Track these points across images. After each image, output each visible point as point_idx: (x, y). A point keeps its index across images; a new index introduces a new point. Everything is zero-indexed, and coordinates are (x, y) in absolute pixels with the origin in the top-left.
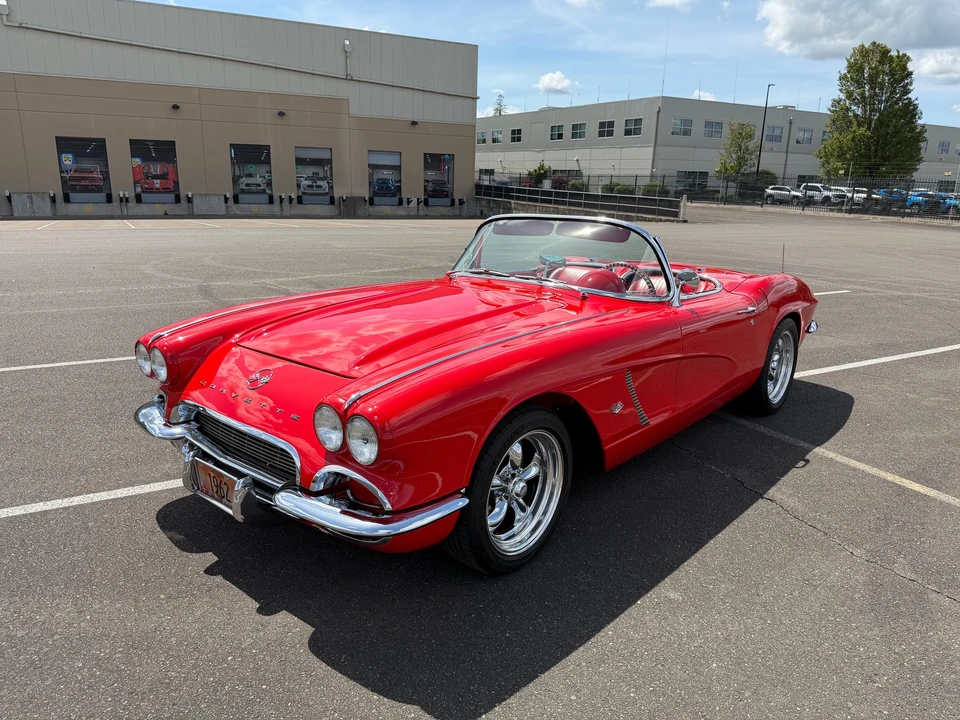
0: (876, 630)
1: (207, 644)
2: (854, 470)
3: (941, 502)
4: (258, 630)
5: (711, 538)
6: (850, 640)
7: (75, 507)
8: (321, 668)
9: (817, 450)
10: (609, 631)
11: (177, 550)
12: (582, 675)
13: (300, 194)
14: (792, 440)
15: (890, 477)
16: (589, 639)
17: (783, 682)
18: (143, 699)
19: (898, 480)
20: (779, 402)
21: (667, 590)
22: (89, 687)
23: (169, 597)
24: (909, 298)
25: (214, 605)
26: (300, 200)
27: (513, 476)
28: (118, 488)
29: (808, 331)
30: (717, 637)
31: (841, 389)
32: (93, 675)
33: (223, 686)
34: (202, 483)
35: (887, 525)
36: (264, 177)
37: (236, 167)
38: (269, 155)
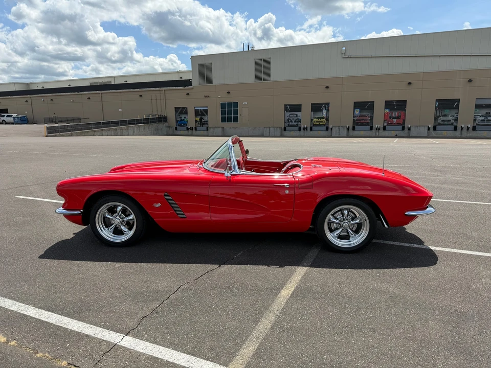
13: (475, 124)
26: (474, 129)
36: (454, 116)
37: (438, 112)
38: (458, 104)
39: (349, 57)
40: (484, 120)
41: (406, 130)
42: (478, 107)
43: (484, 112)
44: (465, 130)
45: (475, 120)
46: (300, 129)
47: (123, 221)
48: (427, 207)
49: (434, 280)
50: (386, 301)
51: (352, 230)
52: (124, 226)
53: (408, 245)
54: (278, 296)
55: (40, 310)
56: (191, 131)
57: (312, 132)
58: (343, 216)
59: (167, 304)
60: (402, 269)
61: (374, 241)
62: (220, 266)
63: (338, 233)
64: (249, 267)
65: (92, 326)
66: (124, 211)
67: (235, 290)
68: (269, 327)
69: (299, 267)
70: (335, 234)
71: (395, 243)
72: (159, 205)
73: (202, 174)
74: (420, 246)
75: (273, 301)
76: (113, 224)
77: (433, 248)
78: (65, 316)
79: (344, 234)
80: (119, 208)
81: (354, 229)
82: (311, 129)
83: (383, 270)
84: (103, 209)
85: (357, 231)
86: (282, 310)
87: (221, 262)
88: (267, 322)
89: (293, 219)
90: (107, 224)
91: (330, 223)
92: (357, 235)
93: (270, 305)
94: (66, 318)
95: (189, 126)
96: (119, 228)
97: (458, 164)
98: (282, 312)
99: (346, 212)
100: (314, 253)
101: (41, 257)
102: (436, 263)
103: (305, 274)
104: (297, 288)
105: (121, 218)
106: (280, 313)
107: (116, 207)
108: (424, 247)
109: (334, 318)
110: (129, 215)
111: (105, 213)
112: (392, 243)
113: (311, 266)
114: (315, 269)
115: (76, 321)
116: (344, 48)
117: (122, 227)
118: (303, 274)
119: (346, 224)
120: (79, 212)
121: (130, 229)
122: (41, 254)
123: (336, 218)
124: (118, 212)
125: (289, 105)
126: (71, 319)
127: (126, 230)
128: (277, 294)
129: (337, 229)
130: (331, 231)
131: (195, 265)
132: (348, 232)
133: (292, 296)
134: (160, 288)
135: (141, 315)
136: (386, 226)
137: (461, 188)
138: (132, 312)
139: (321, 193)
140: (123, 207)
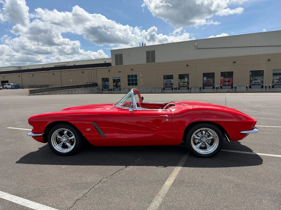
13: (274, 84)
26: (273, 87)
36: (261, 80)
37: (252, 77)
38: (263, 73)
39: (199, 49)
40: (278, 82)
41: (234, 88)
42: (274, 74)
43: (278, 77)
44: (268, 88)
45: (273, 82)
46: (172, 89)
47: (68, 140)
48: (254, 128)
49: (262, 174)
50: (233, 188)
51: (208, 144)
52: (69, 143)
53: (243, 152)
54: (164, 185)
55: (13, 195)
56: (111, 91)
57: (179, 90)
58: (202, 135)
59: (93, 191)
60: (241, 167)
61: (222, 150)
62: (126, 167)
63: (199, 145)
64: (144, 167)
65: (44, 205)
66: (68, 134)
67: (136, 182)
68: (158, 205)
69: (176, 167)
70: (198, 146)
71: (234, 151)
72: (89, 129)
73: (115, 110)
74: (251, 153)
75: (160, 188)
76: (62, 142)
77: (258, 154)
78: (27, 199)
79: (204, 146)
80: (65, 132)
81: (209, 143)
82: (179, 89)
83: (229, 168)
84: (56, 133)
85: (211, 144)
86: (166, 194)
87: (127, 164)
88: (157, 202)
89: (171, 137)
90: (58, 142)
91: (195, 139)
92: (211, 147)
93: (158, 191)
94: (28, 200)
95: (110, 88)
96: (65, 144)
97: (267, 106)
98: (167, 195)
99: (204, 132)
100: (185, 158)
101: (17, 162)
102: (262, 163)
103: (180, 171)
104: (175, 180)
105: (66, 138)
106: (165, 196)
107: (64, 131)
108: (253, 154)
109: (200, 199)
110: (71, 136)
111: (57, 135)
112: (233, 151)
113: (184, 166)
114: (186, 168)
115: (34, 202)
116: (196, 44)
117: (67, 143)
118: (179, 171)
119: (204, 140)
120: (42, 135)
121: (72, 145)
122: (17, 160)
123: (198, 136)
124: (65, 134)
125: (166, 76)
126: (31, 201)
127: (70, 145)
128: (163, 184)
129: (199, 143)
130: (195, 144)
131: (111, 166)
132: (205, 145)
133: (172, 185)
134: (89, 181)
135: (76, 198)
136: (229, 141)
137: (271, 119)
138: (71, 196)
139: (188, 121)
140: (68, 131)
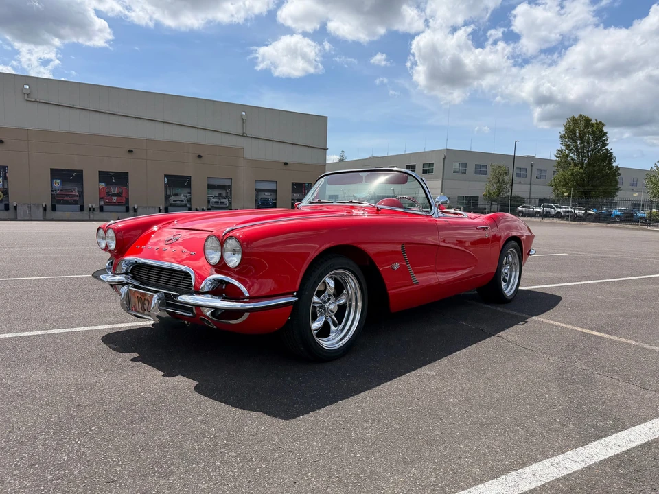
0: (558, 388)
1: (128, 388)
2: (556, 326)
3: (611, 340)
4: (161, 383)
5: (458, 351)
6: (540, 392)
7: (49, 335)
8: (200, 397)
9: (534, 318)
10: (386, 385)
11: (113, 352)
12: (366, 402)
13: (210, 207)
14: (517, 314)
15: (579, 329)
16: (373, 387)
17: (495, 407)
18: (86, 408)
19: (584, 330)
20: (511, 296)
21: (426, 370)
22: (52, 403)
23: (106, 370)
24: (606, 257)
25: (134, 373)
27: (329, 300)
28: (78, 327)
29: (529, 254)
30: (456, 389)
31: (554, 294)
32: (55, 399)
33: (137, 404)
34: (132, 306)
35: (573, 348)
36: (186, 196)
37: (168, 190)
38: (190, 182)
39: (36, 101)
40: (218, 202)
42: (210, 187)
43: (216, 193)
45: (209, 202)
116: (27, 87)
